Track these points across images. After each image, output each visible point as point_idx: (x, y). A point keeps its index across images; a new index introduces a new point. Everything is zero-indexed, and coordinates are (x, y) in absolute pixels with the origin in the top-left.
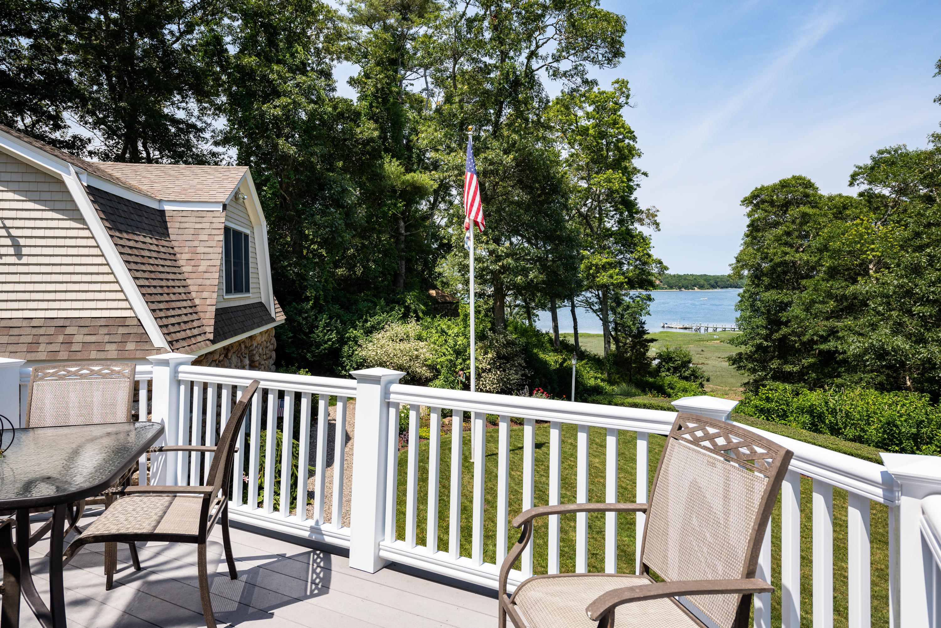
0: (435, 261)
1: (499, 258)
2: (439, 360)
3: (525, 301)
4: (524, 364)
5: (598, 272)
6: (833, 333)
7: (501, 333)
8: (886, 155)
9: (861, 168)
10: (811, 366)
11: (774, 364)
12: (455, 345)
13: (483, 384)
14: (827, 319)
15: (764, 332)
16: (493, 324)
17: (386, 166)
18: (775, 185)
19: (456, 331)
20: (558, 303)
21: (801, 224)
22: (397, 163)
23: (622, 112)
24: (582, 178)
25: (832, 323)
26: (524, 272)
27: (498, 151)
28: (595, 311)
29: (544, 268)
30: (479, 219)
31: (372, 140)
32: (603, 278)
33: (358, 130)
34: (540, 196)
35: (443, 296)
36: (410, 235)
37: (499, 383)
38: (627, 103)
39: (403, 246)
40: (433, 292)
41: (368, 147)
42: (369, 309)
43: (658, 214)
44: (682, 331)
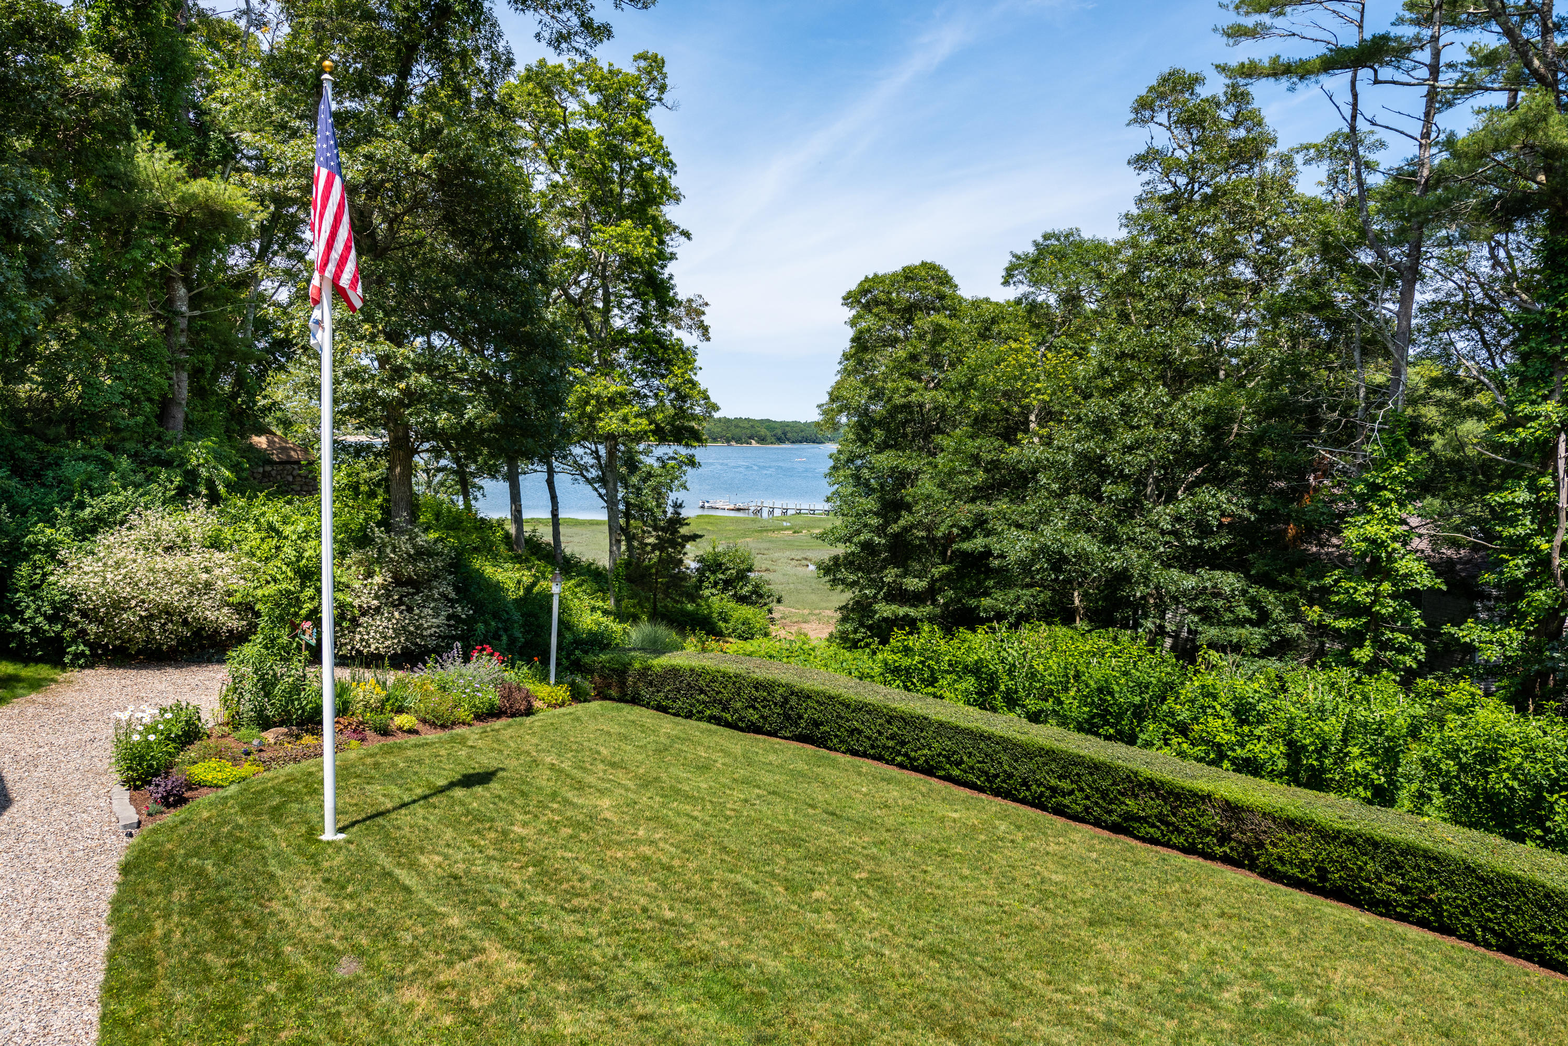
0: (261, 376)
1: (399, 373)
2: (259, 593)
3: (457, 460)
4: (453, 595)
5: (601, 410)
6: (981, 522)
7: (402, 532)
8: (1053, 241)
9: (1018, 258)
10: (946, 577)
11: (890, 575)
12: (300, 558)
13: (362, 640)
14: (973, 500)
15: (875, 521)
16: (386, 511)
17: (141, 159)
18: (895, 274)
19: (300, 528)
20: (522, 465)
21: (934, 344)
22: (170, 154)
23: (649, 114)
24: (573, 231)
25: (980, 507)
26: (456, 406)
27: (399, 143)
28: (589, 481)
29: (496, 397)
30: (345, 280)
31: (102, 96)
32: (610, 422)
33: (69, 70)
34: (489, 252)
35: (284, 450)
36: (202, 317)
37: (397, 636)
38: (660, 100)
39: (183, 340)
40: (261, 441)
41: (95, 111)
42: (90, 479)
43: (706, 309)
44: (733, 514)
